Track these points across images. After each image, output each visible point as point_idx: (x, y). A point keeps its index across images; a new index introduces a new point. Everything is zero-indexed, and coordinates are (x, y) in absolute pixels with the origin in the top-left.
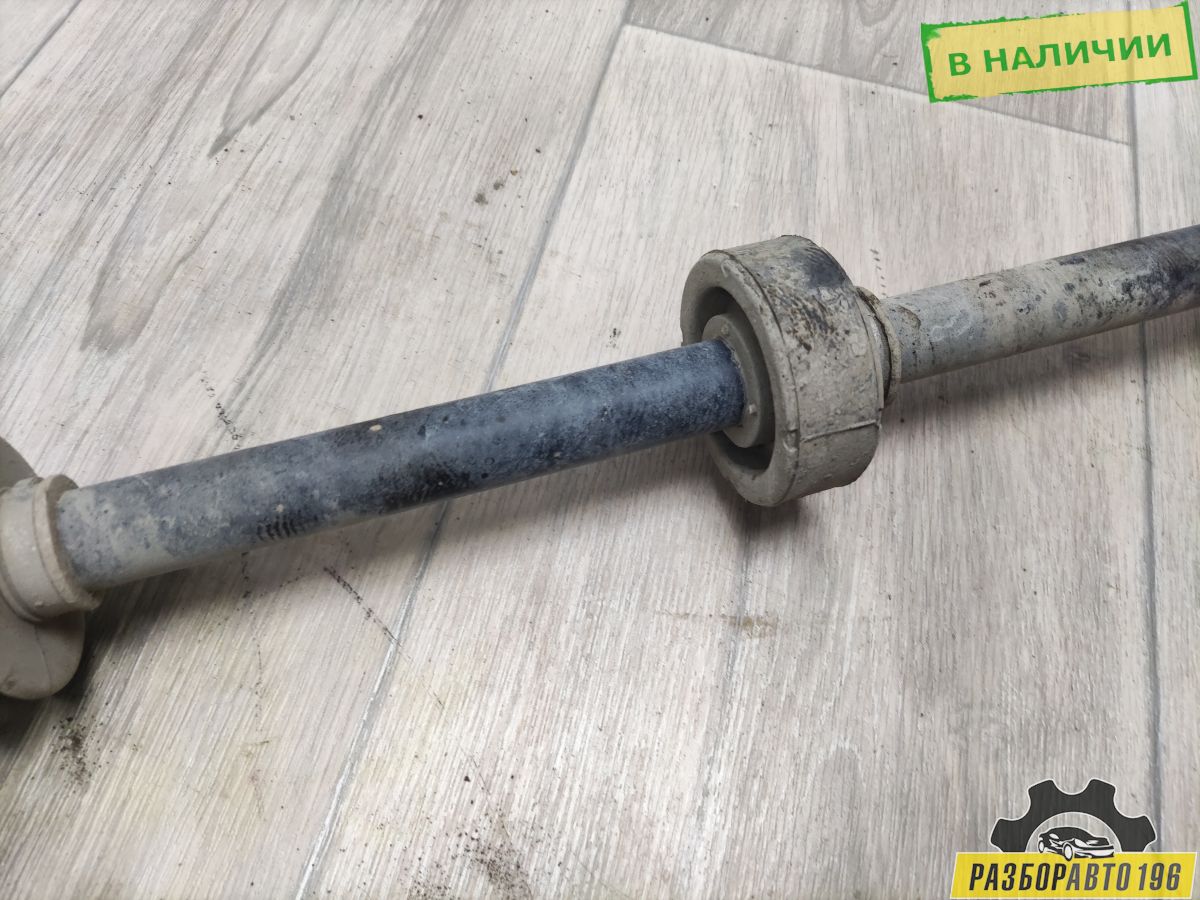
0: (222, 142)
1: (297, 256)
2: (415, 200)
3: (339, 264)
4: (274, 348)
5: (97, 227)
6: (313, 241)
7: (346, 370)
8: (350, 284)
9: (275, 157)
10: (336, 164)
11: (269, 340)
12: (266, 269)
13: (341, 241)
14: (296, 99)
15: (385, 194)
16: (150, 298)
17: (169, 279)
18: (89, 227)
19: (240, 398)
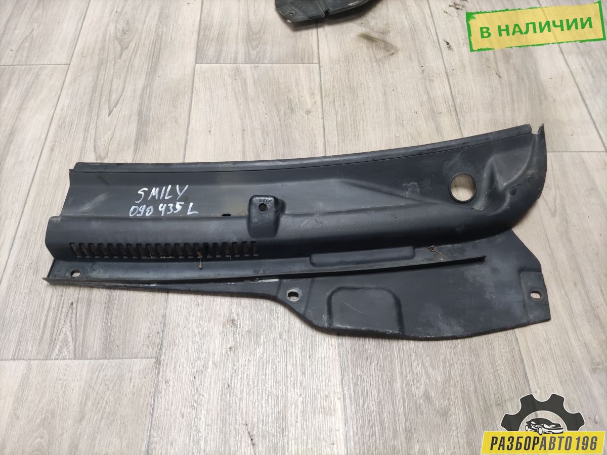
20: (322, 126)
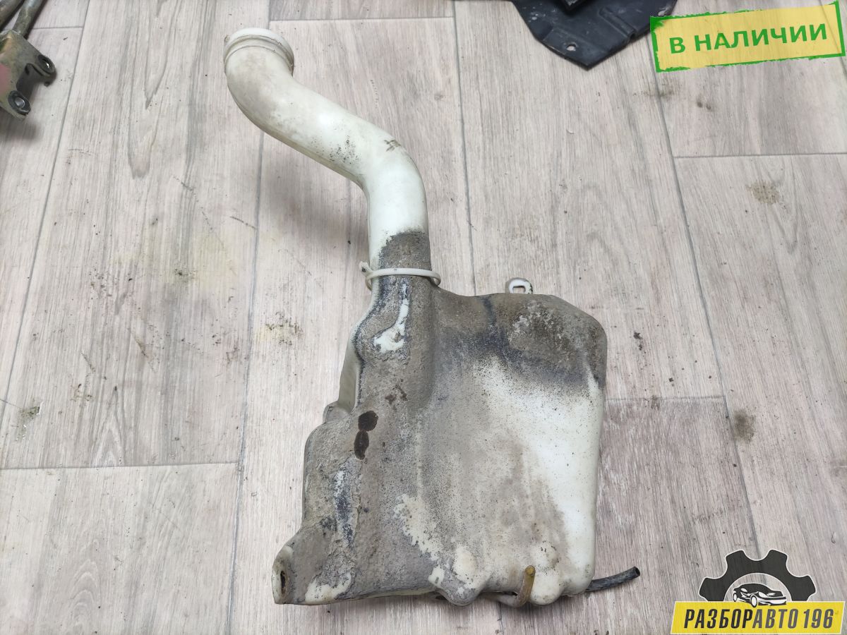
0: (148, 103)
1: (187, 133)
2: (218, 105)
3: (202, 131)
4: (191, 163)
5: (120, 142)
6: (190, 127)
7: (216, 163)
8: (207, 137)
9: (168, 103)
10: (188, 101)
11: (189, 160)
12: (179, 140)
13: (199, 125)
14: (166, 81)
15: (208, 104)
16: (147, 158)
17: (151, 151)
18: (118, 142)
19: (187, 179)
20: (459, 118)
